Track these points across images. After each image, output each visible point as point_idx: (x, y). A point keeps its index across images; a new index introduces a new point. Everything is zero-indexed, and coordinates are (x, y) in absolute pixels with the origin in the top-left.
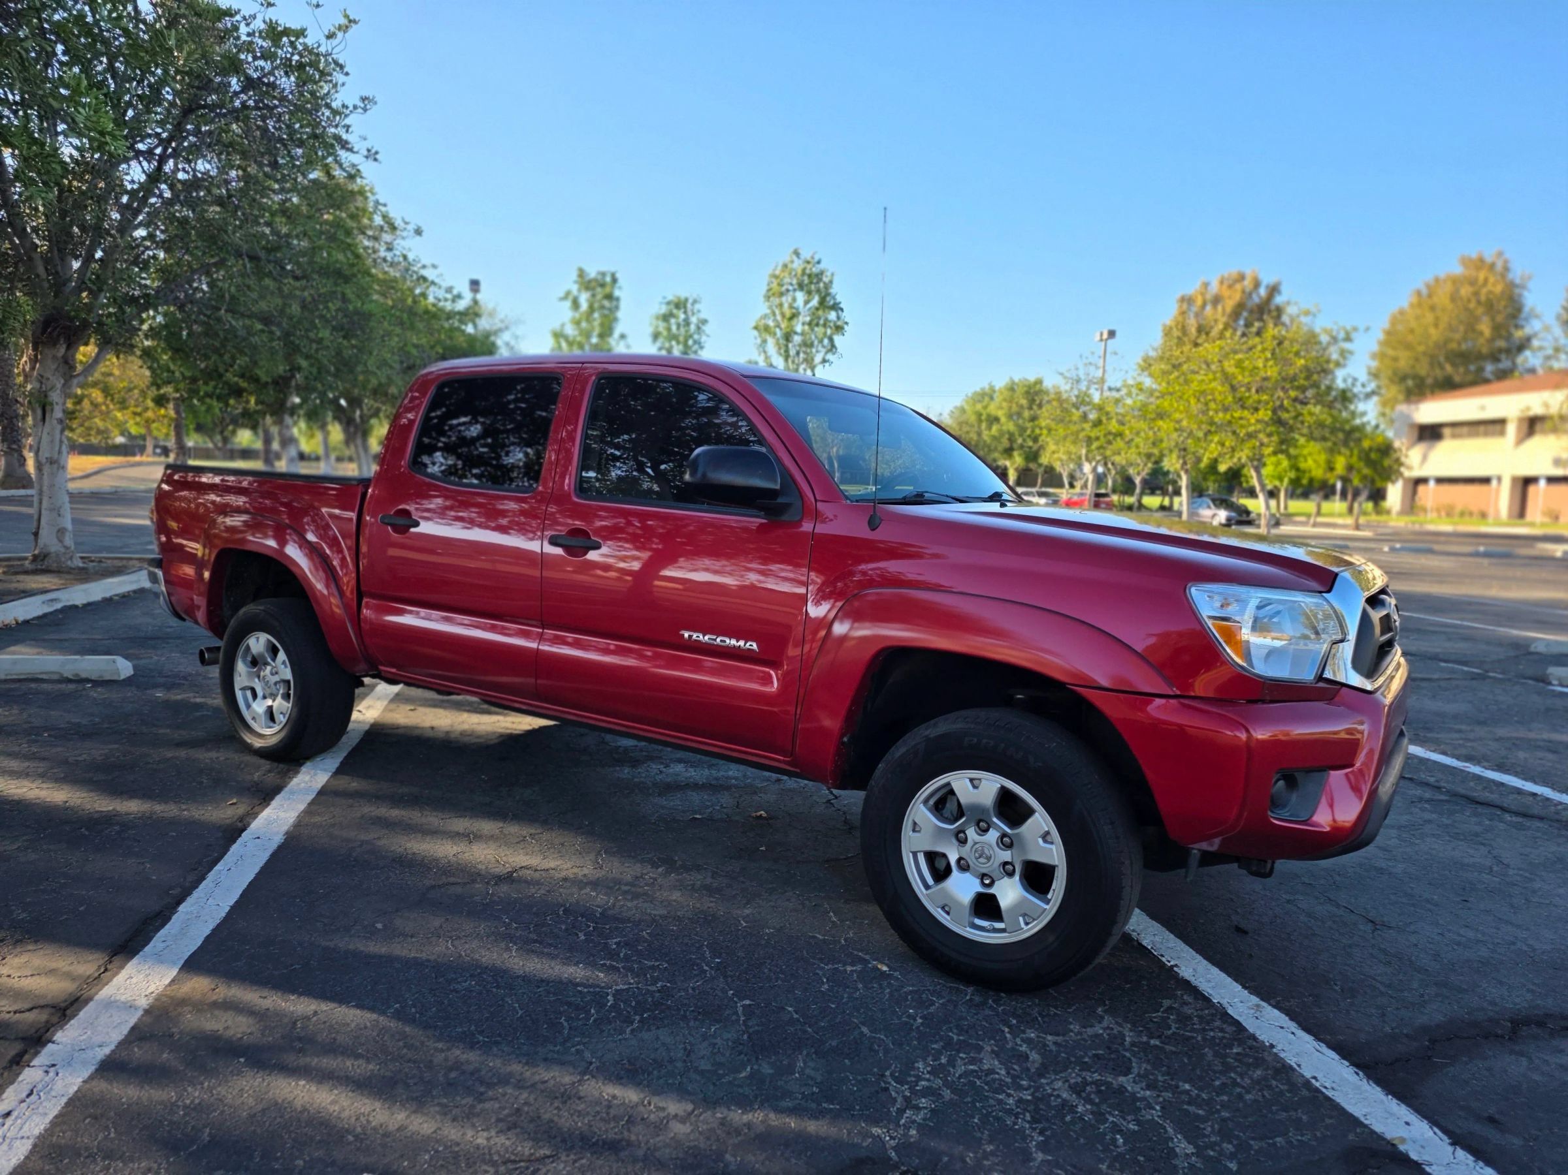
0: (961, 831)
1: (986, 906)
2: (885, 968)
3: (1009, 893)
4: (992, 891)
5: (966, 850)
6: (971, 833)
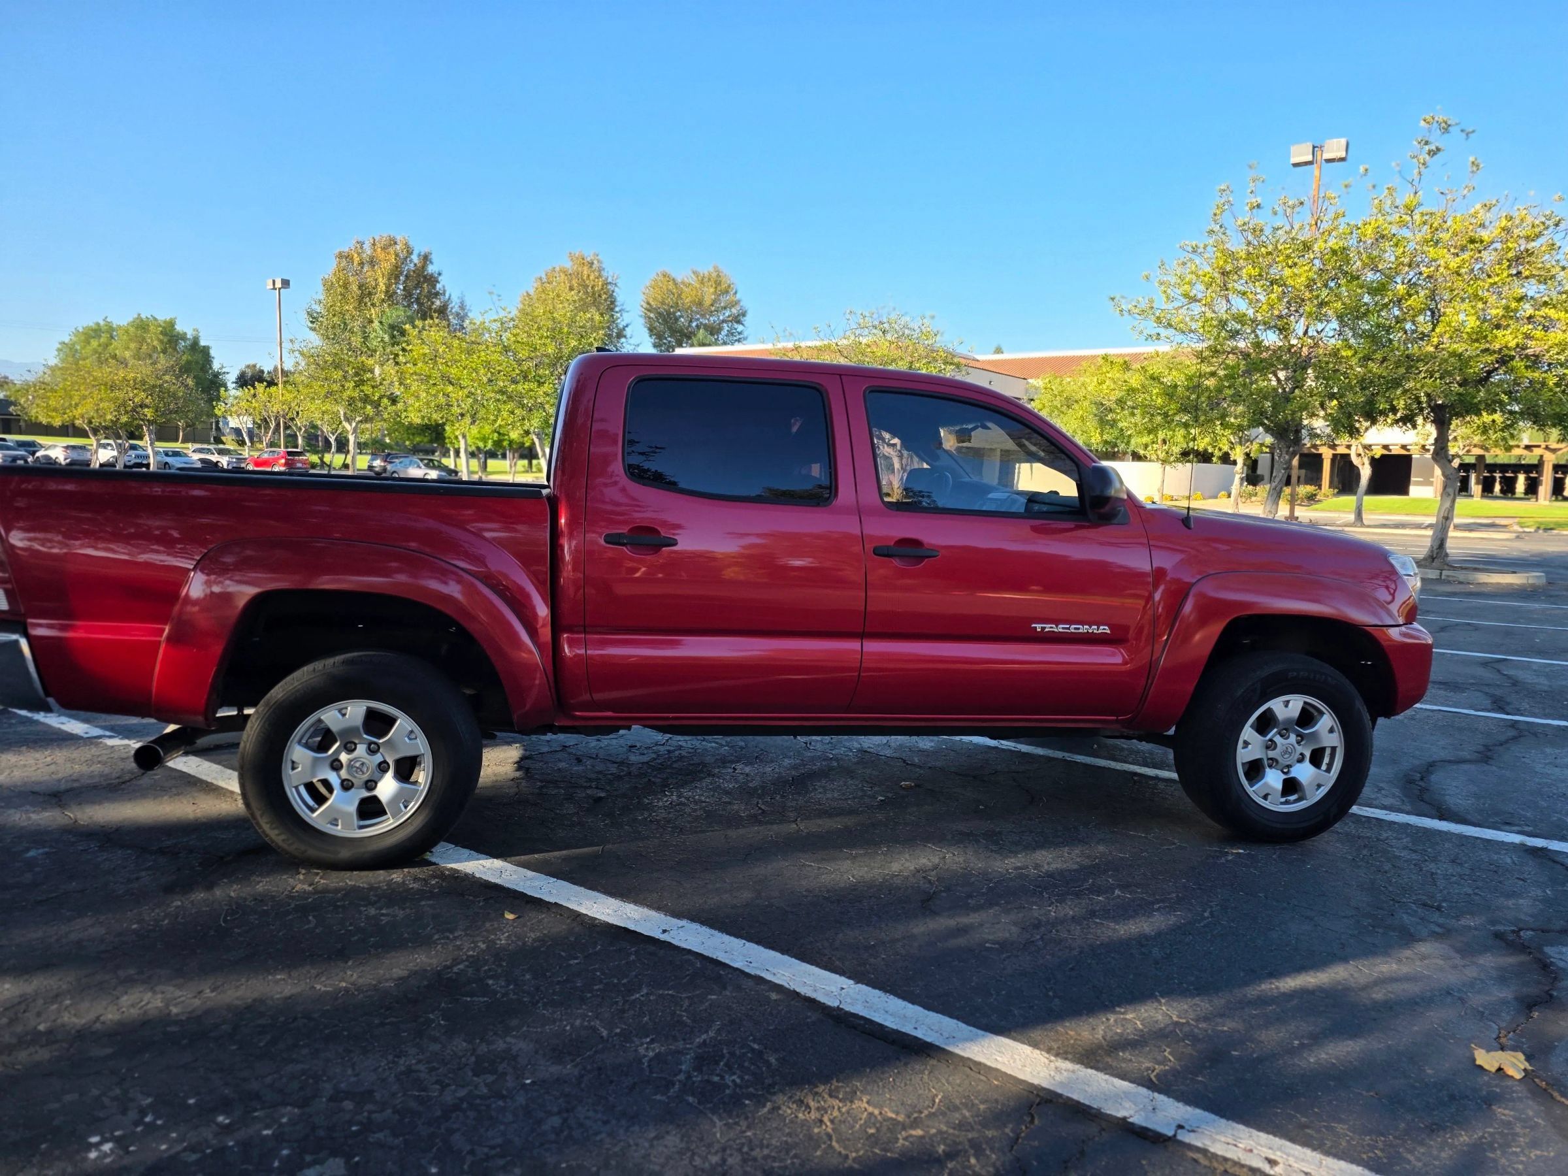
0: (1271, 740)
1: (1291, 786)
2: (1241, 851)
3: (1304, 772)
4: (1292, 775)
5: (1271, 754)
6: (1278, 739)
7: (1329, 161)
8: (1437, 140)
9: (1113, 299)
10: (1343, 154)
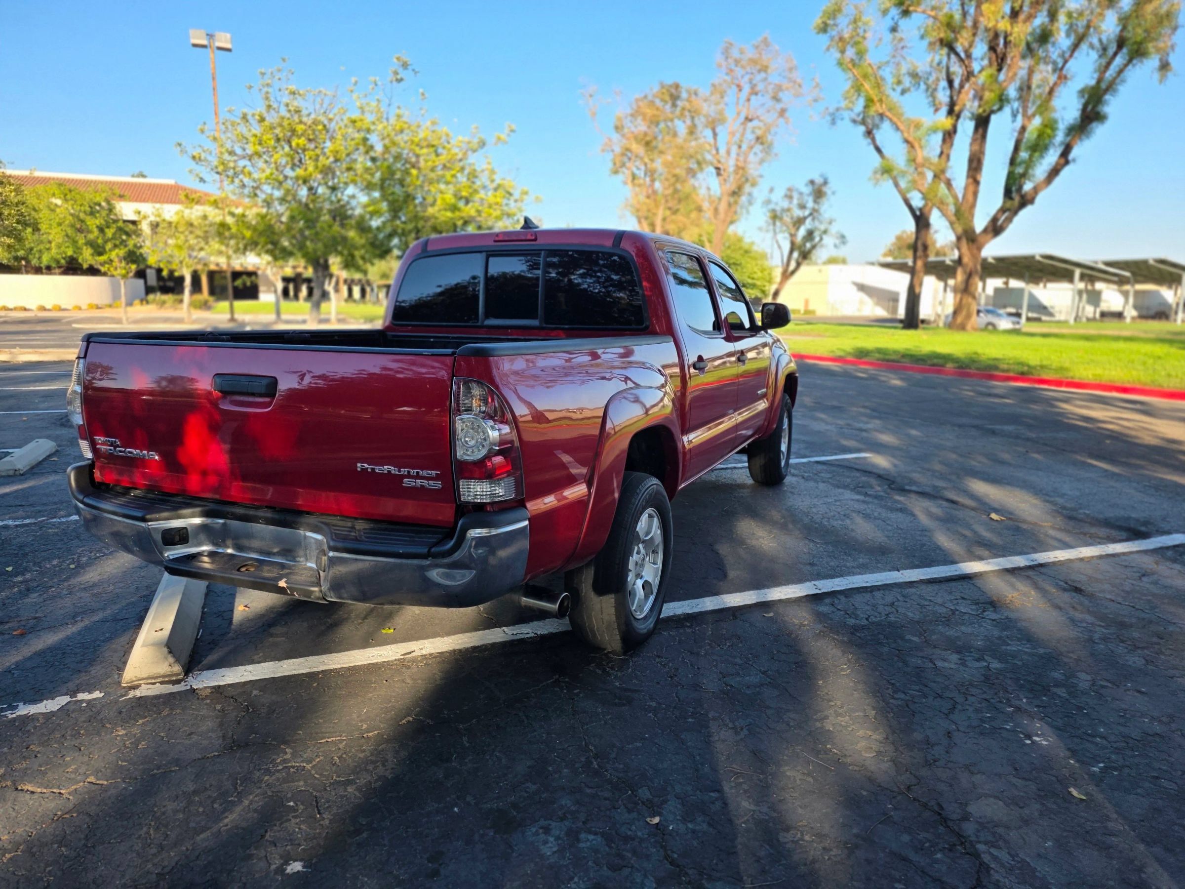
7: (220, 48)
8: (402, 74)
9: (180, 145)
10: (229, 46)
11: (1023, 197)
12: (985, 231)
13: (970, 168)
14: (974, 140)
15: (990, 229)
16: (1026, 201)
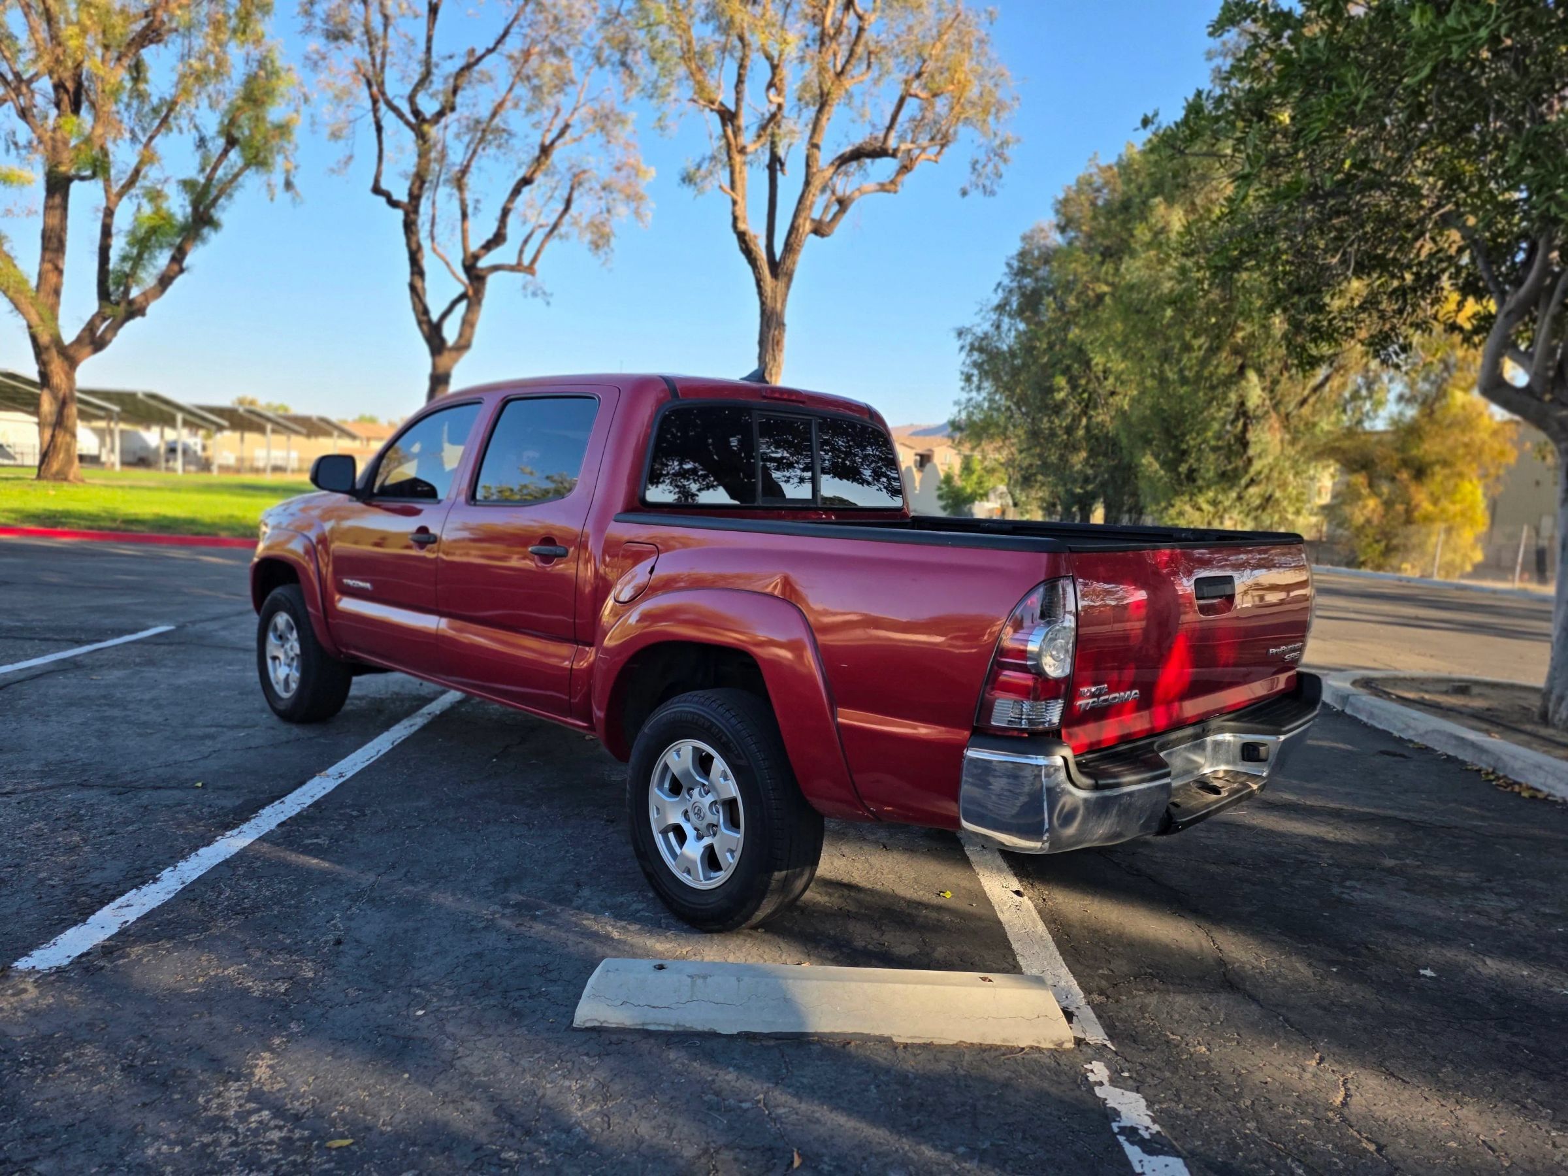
11: (131, 303)
12: (79, 340)
13: (45, 248)
14: (48, 208)
15: (87, 340)
16: (135, 310)
